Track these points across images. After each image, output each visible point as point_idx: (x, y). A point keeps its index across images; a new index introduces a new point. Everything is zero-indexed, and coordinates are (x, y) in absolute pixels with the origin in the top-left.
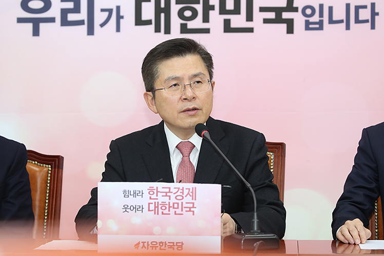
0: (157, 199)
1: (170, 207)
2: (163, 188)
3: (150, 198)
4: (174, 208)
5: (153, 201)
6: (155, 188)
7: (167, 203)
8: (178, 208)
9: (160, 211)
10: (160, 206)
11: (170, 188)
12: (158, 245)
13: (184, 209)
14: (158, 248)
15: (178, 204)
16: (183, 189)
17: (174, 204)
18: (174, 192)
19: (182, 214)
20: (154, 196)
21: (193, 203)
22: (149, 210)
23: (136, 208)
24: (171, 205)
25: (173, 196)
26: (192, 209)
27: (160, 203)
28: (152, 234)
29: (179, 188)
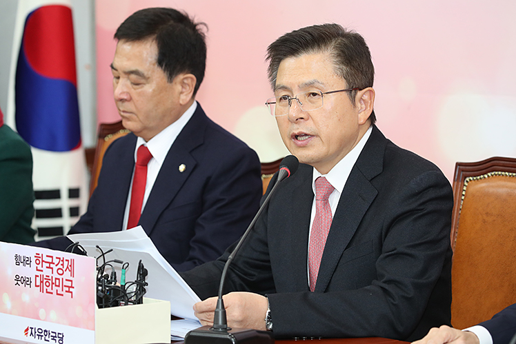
0: (42, 271)
1: (53, 283)
2: (47, 256)
3: (37, 270)
4: (56, 286)
5: (39, 273)
6: (40, 256)
7: (50, 278)
8: (59, 286)
9: (45, 287)
10: (45, 281)
11: (52, 257)
12: (43, 334)
13: (64, 288)
14: (43, 338)
15: (59, 279)
16: (63, 261)
17: (56, 279)
18: (56, 264)
19: (62, 295)
20: (39, 267)
21: (71, 281)
22: (36, 286)
23: (26, 281)
24: (54, 282)
25: (55, 269)
26: (71, 290)
27: (45, 277)
28: (38, 318)
29: (60, 258)
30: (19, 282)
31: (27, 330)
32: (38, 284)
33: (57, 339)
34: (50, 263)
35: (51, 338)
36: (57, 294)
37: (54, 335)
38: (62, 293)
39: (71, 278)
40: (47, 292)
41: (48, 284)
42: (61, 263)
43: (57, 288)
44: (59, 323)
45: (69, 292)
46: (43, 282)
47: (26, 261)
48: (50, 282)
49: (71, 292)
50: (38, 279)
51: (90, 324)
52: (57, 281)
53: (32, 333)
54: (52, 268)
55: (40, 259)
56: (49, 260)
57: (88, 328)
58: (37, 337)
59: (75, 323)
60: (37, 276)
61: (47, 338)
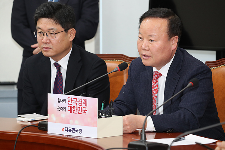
30: (60, 110)
31: (64, 128)
32: (69, 109)
33: (79, 132)
34: (75, 101)
35: (75, 131)
36: (79, 113)
37: (77, 130)
38: (81, 113)
39: (86, 107)
40: (74, 113)
41: (74, 110)
42: (81, 101)
43: (79, 111)
44: (79, 125)
45: (85, 112)
46: (72, 109)
47: (63, 101)
48: (75, 109)
49: (86, 113)
50: (69, 108)
51: (95, 125)
52: (79, 108)
53: (66, 130)
54: (76, 103)
55: (70, 100)
56: (75, 100)
57: (94, 126)
58: (68, 131)
59: (87, 125)
60: (68, 107)
61: (73, 131)
